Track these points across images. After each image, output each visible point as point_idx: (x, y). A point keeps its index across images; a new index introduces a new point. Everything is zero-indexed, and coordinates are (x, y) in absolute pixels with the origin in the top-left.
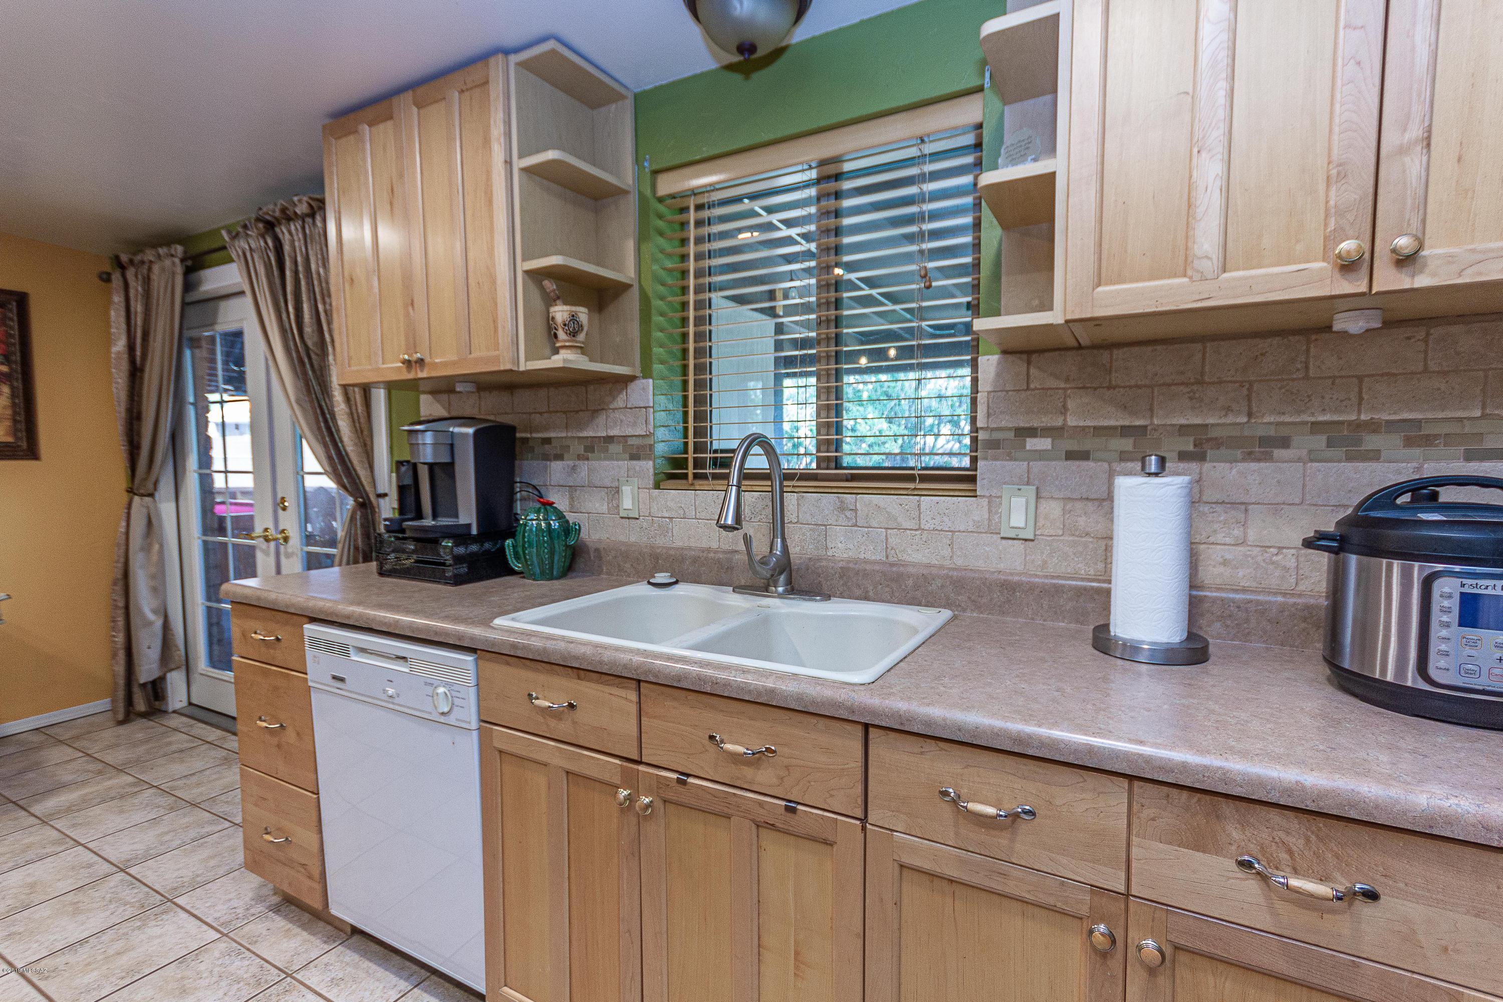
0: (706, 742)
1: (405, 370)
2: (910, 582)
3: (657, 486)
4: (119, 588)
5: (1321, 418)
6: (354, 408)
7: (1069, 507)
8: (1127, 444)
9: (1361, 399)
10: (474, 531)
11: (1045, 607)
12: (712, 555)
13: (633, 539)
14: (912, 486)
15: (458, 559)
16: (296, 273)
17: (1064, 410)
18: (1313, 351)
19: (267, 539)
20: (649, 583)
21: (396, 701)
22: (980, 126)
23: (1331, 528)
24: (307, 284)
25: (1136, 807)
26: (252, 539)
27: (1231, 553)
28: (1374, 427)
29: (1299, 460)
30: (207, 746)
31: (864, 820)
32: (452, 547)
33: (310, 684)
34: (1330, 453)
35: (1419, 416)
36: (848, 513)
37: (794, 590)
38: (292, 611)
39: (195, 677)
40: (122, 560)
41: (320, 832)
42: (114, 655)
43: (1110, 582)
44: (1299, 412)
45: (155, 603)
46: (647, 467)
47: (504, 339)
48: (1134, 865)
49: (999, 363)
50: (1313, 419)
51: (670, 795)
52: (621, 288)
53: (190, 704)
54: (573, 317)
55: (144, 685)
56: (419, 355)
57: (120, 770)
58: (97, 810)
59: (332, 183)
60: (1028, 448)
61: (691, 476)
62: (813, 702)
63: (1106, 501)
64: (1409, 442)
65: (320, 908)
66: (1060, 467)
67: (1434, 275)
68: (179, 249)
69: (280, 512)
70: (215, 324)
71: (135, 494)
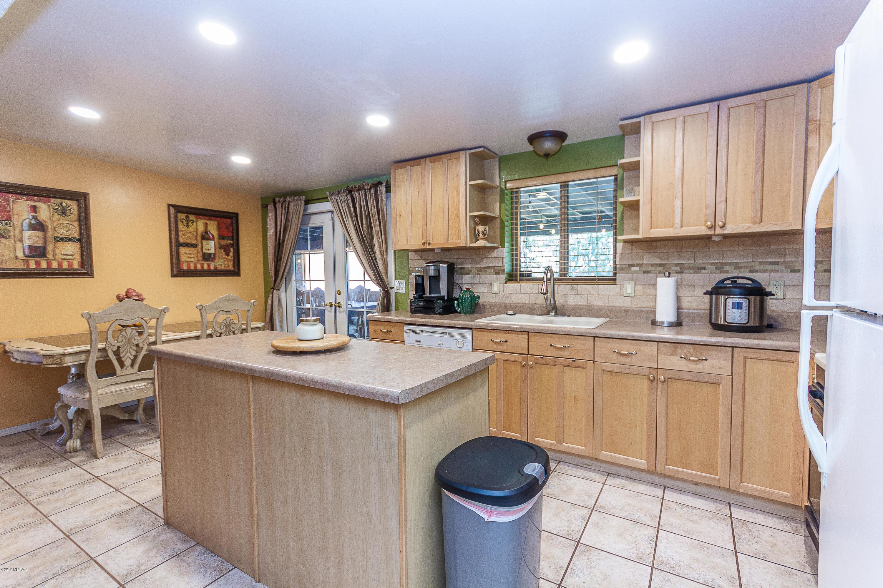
0: (549, 346)
1: (422, 245)
2: (595, 311)
3: (506, 283)
5: (713, 262)
7: (644, 287)
8: (661, 269)
9: (723, 257)
10: (446, 298)
11: (638, 316)
12: (527, 305)
13: (497, 301)
14: (595, 282)
15: (440, 307)
17: (643, 259)
18: (711, 243)
19: (331, 306)
20: (506, 314)
21: (442, 346)
22: (617, 175)
23: (710, 290)
25: (659, 348)
26: (323, 306)
27: (690, 299)
28: (727, 264)
29: (708, 273)
31: (593, 361)
34: (717, 271)
35: (738, 261)
36: (575, 290)
37: (557, 314)
38: (399, 322)
43: (655, 308)
44: (708, 260)
46: (503, 277)
47: (462, 236)
48: (659, 361)
49: (623, 245)
50: (711, 262)
51: (538, 362)
52: (493, 218)
54: (485, 230)
56: (428, 241)
60: (632, 270)
61: (518, 280)
62: (581, 333)
63: (655, 285)
64: (735, 268)
66: (642, 275)
67: (728, 231)
68: (304, 196)
69: (337, 295)
70: (309, 224)
71: (274, 289)
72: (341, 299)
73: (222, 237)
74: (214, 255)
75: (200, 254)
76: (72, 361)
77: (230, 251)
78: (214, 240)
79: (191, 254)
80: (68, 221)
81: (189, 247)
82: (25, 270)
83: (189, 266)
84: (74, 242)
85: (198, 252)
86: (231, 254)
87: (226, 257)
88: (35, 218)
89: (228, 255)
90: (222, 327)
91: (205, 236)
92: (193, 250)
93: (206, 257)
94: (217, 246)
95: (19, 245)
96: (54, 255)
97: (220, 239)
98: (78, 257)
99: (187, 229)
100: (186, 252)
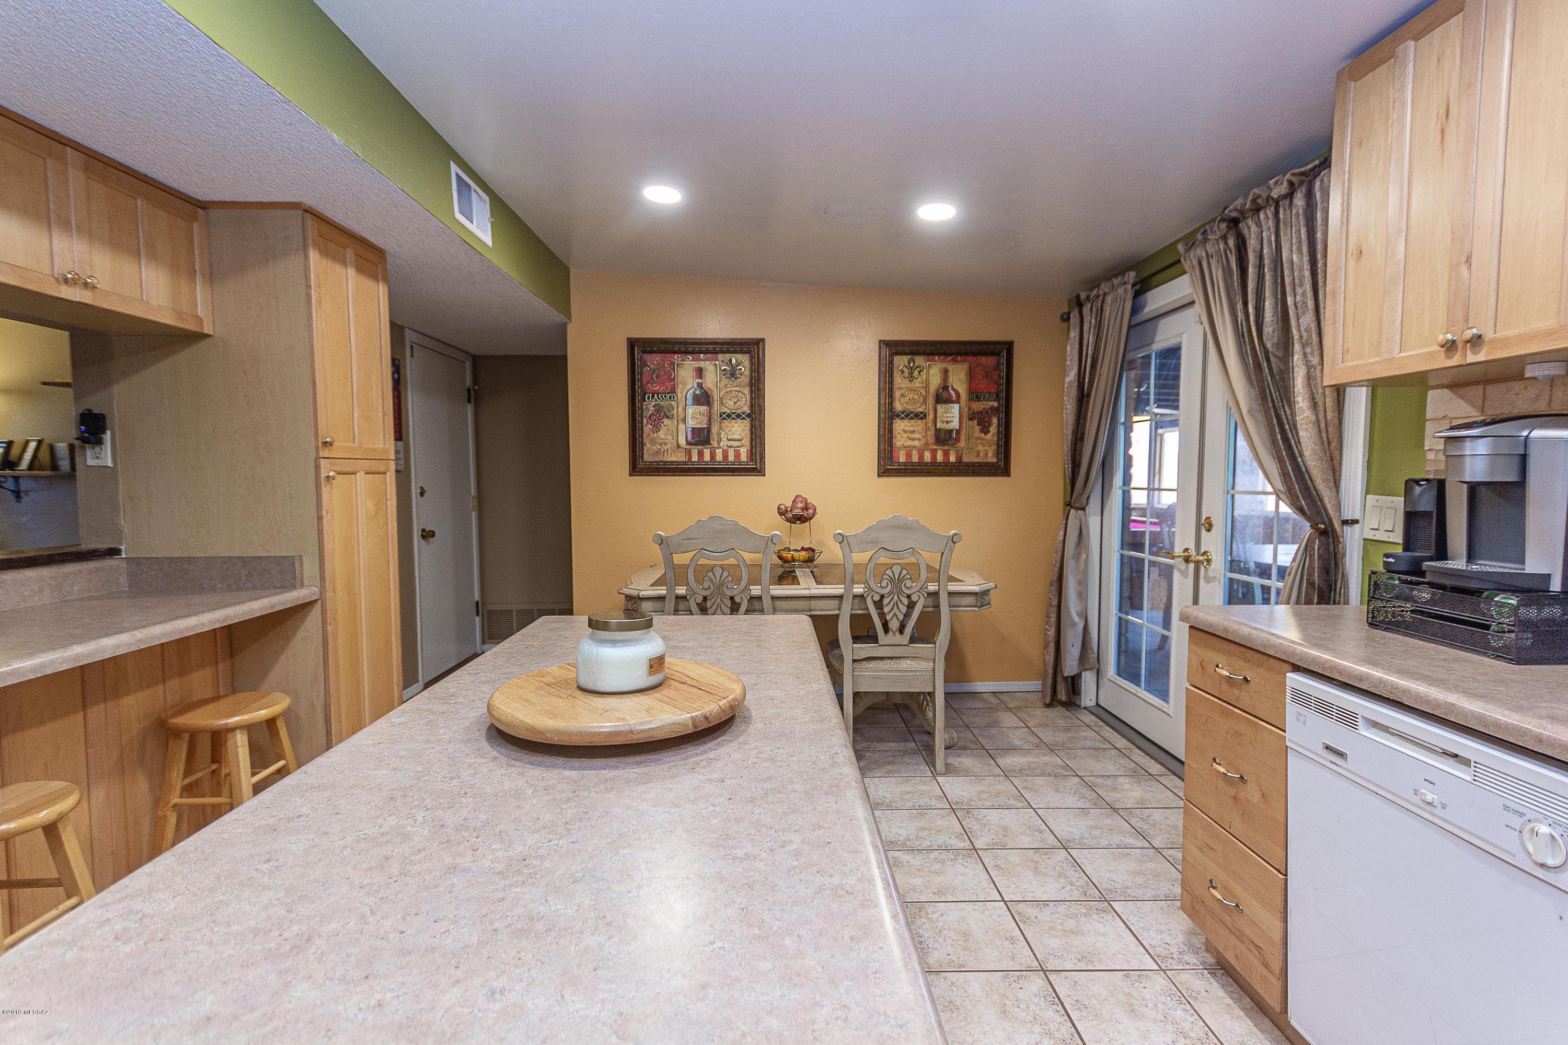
1: (1442, 355)
4: (1054, 589)
6: (1321, 415)
10: (1556, 585)
15: (1525, 625)
16: (1260, 267)
19: (1187, 560)
21: (1439, 811)
24: (1275, 277)
26: (1173, 558)
30: (1115, 752)
32: (1517, 608)
33: (1288, 744)
38: (1272, 653)
39: (1104, 681)
40: (1058, 565)
41: (1285, 921)
42: (1046, 646)
45: (1079, 608)
53: (1098, 705)
55: (1066, 678)
56: (1475, 331)
57: (1052, 749)
58: (1040, 781)
59: (1343, 139)
65: (1278, 1009)
68: (1132, 274)
69: (1204, 532)
70: (1152, 343)
71: (1072, 507)
72: (1214, 543)
73: (975, 395)
74: (958, 432)
75: (931, 432)
76: (652, 609)
77: (990, 425)
78: (959, 403)
79: (913, 432)
80: (736, 386)
81: (912, 418)
82: (685, 463)
83: (909, 455)
84: (744, 419)
85: (927, 429)
86: (993, 429)
87: (982, 435)
88: (700, 386)
89: (985, 431)
90: (884, 584)
91: (943, 397)
92: (919, 425)
93: (942, 436)
94: (965, 415)
95: (682, 427)
96: (719, 441)
97: (971, 400)
98: (746, 442)
99: (909, 385)
100: (906, 428)
